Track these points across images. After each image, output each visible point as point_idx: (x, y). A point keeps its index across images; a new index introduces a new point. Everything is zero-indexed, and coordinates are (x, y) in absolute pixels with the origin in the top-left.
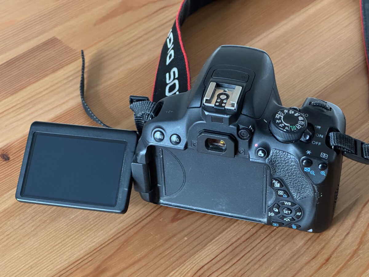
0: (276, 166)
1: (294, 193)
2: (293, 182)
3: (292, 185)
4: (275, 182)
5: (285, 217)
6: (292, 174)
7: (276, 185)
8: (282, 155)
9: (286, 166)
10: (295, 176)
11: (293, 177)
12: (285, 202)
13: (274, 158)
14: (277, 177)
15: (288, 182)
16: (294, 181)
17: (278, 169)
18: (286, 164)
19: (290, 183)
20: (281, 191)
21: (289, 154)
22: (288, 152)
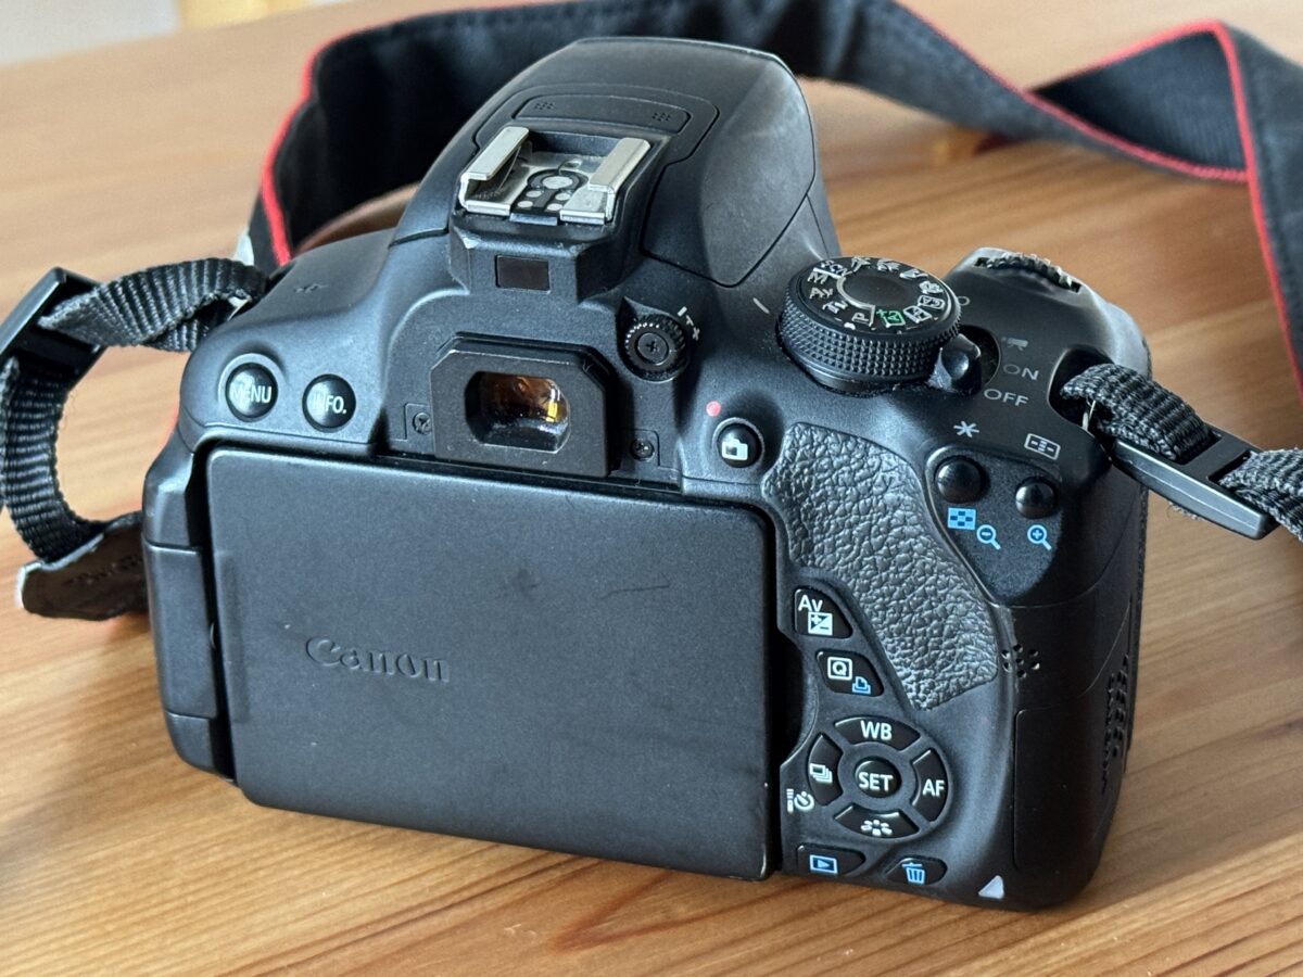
0: (813, 518)
1: (907, 665)
2: (898, 600)
3: (894, 621)
4: (808, 606)
5: (870, 814)
6: (889, 554)
7: (813, 625)
8: (838, 455)
9: (858, 513)
10: (906, 568)
11: (897, 572)
12: (863, 723)
13: (801, 472)
14: (816, 580)
15: (869, 603)
16: (902, 596)
17: (823, 531)
18: (858, 501)
19: (885, 607)
20: (840, 661)
21: (872, 450)
22: (867, 441)
